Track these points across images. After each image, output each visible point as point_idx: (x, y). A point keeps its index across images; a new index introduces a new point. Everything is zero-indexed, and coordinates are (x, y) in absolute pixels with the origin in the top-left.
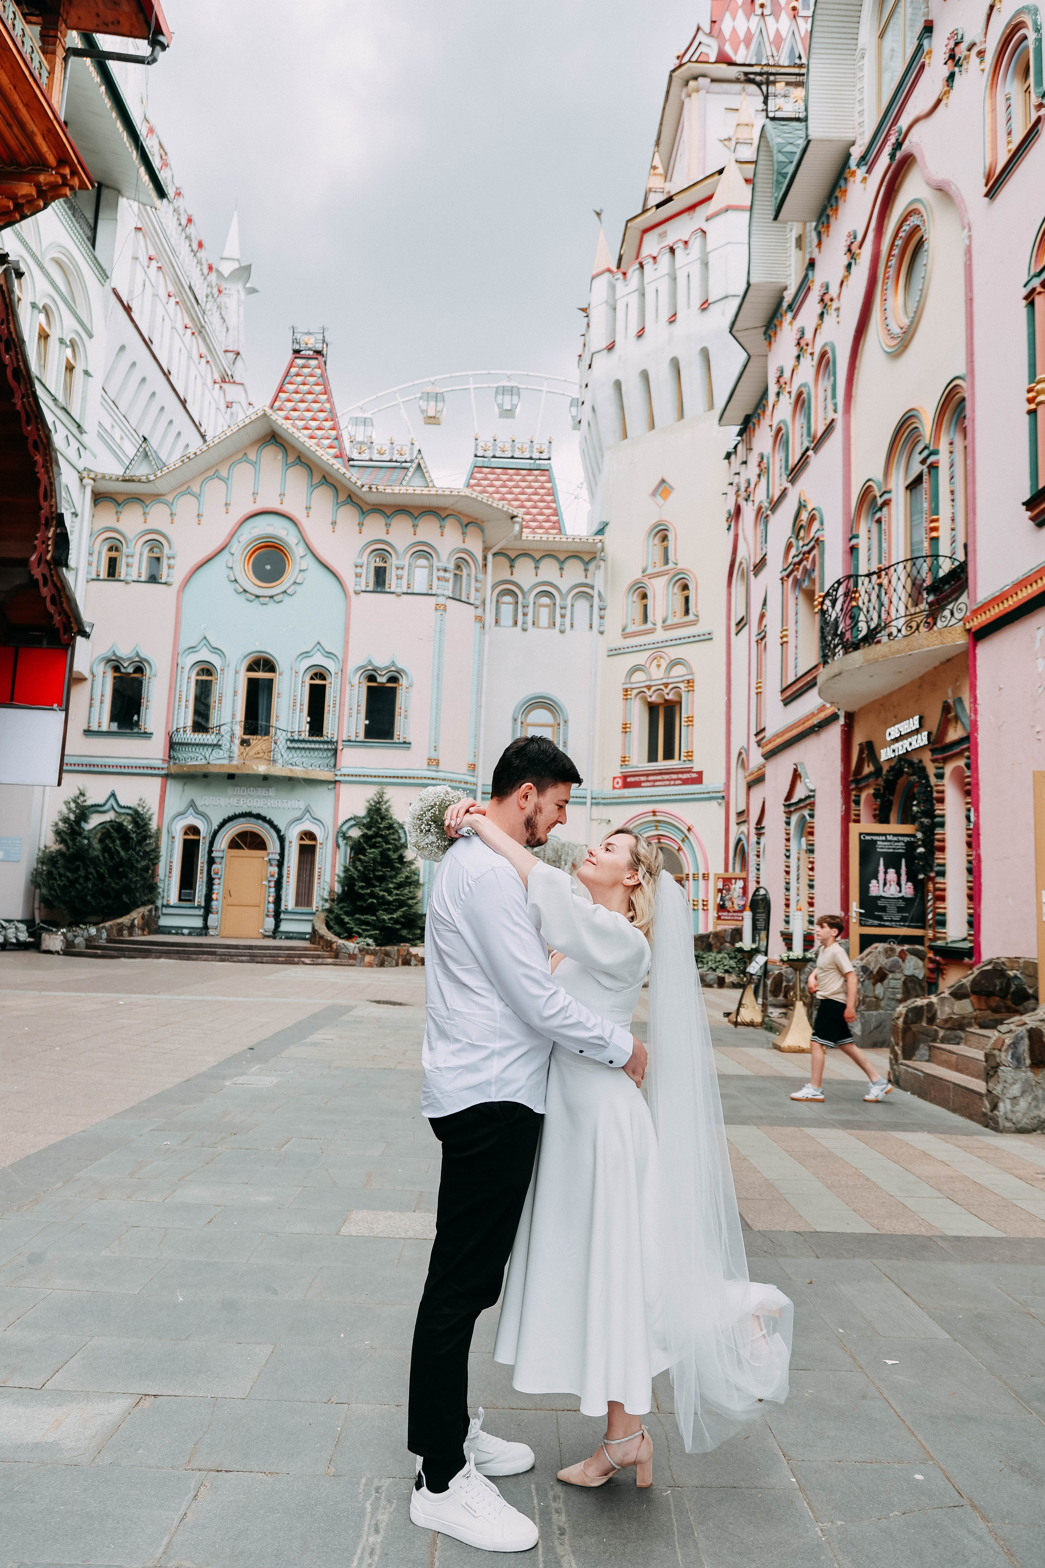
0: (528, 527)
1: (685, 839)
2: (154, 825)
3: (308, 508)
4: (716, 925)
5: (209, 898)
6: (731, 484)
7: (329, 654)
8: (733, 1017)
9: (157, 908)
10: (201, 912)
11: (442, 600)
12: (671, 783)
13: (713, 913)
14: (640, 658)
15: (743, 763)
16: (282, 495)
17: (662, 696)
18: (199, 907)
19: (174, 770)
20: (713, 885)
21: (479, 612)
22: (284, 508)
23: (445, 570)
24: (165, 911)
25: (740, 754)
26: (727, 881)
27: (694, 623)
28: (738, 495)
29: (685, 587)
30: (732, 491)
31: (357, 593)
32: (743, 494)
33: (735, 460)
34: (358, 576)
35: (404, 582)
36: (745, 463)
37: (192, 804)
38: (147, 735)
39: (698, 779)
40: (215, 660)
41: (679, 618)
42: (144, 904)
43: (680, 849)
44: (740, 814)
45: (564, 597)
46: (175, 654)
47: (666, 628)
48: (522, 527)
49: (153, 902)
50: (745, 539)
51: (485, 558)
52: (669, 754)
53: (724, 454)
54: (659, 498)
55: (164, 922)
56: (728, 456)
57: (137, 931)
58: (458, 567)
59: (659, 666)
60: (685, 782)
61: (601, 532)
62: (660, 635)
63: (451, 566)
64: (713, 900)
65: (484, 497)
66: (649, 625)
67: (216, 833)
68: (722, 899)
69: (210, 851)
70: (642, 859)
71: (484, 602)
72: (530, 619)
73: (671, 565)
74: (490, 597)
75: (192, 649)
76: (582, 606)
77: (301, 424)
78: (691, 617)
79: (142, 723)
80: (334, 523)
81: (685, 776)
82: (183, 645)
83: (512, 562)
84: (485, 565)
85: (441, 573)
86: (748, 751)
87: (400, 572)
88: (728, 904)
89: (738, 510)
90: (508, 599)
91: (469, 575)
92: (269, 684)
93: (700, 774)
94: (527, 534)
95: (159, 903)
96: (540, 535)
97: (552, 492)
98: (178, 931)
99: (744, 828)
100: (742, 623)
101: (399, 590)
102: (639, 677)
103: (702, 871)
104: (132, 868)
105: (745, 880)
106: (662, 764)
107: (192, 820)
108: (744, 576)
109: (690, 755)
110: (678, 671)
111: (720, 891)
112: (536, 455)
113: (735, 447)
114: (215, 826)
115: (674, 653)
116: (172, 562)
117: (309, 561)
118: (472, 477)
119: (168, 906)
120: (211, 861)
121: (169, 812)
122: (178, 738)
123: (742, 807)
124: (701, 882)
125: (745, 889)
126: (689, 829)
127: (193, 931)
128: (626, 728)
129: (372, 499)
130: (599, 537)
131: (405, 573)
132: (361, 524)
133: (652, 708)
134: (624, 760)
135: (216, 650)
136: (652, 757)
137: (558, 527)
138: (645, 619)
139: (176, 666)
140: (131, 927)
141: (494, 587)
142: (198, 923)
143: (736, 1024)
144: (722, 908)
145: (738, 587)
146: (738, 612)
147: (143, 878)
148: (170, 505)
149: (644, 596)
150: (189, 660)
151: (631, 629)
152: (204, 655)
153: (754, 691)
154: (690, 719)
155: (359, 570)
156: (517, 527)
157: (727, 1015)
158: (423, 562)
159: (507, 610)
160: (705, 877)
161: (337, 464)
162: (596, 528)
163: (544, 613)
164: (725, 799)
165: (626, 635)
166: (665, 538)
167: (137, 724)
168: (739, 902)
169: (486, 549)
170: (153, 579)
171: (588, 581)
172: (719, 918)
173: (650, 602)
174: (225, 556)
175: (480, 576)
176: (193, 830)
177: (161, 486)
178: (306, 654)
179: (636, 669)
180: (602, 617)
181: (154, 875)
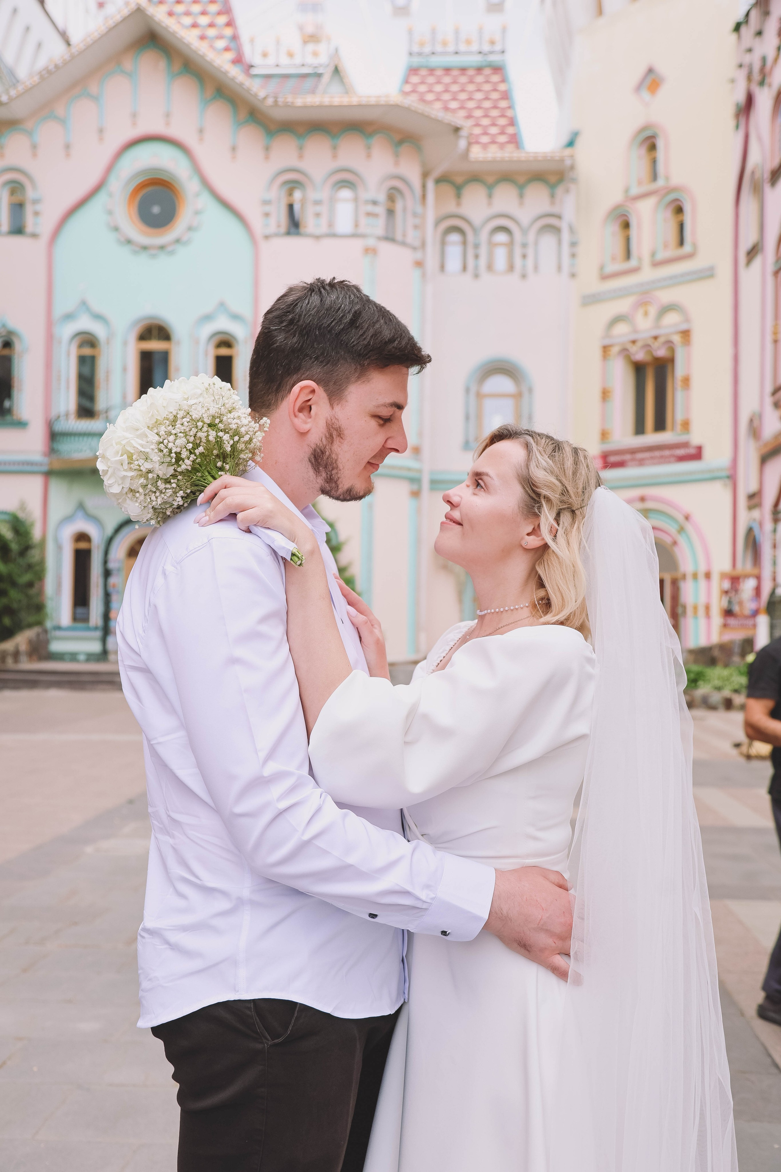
0: (477, 143)
1: (681, 530)
2: (36, 534)
3: (201, 131)
4: (721, 634)
5: (107, 617)
6: (741, 66)
7: (236, 317)
8: (744, 749)
9: (46, 631)
10: (99, 634)
11: (371, 242)
12: (664, 460)
13: (717, 619)
14: (623, 306)
15: (755, 431)
16: (168, 115)
17: (650, 352)
18: (96, 628)
19: (57, 466)
20: (717, 585)
21: (418, 255)
22: (172, 132)
23: (375, 203)
24: (58, 633)
25: (751, 421)
26: (735, 580)
27: (690, 256)
28: (749, 78)
29: (679, 210)
30: (741, 76)
31: (267, 237)
32: (756, 76)
33: (747, 32)
34: (267, 215)
35: (324, 221)
36: (759, 33)
37: (81, 506)
38: (21, 424)
39: (697, 455)
40: (99, 330)
41: (672, 252)
42: (30, 626)
43: (675, 543)
44: (751, 497)
45: (525, 232)
46: (50, 324)
47: (656, 264)
48: (470, 144)
49: (40, 623)
50: (760, 139)
51: (424, 187)
52: (660, 425)
53: (732, 25)
54: (646, 95)
55: (56, 647)
56: (737, 28)
57: (24, 658)
58: (391, 198)
59: (646, 314)
60: (682, 459)
61: (571, 144)
62: (648, 274)
63: (382, 197)
64: (717, 604)
65: (420, 107)
66: (633, 263)
67: (110, 541)
68: (730, 602)
69: (105, 562)
70: (544, 492)
71: (423, 245)
72: (483, 262)
73: (661, 182)
74: (431, 234)
75: (69, 317)
76: (548, 242)
77: (187, 21)
78: (687, 248)
79: (15, 408)
80: (234, 149)
81: (681, 452)
82: (59, 310)
83: (458, 189)
84: (424, 197)
85: (370, 208)
86: (760, 416)
87: (318, 209)
88: (736, 609)
89: (750, 100)
90: (455, 237)
91: (405, 209)
92: (165, 356)
93: (700, 449)
94: (477, 153)
95: (49, 624)
96: (493, 153)
97: (506, 96)
98: (73, 657)
99: (756, 514)
100: (753, 252)
101: (318, 232)
102: (622, 330)
103: (702, 569)
104: (14, 584)
105: (758, 578)
106: (652, 438)
107: (82, 525)
108: (758, 190)
109: (686, 425)
110: (671, 319)
111: (726, 592)
112: (486, 48)
113: (747, 15)
114: (110, 530)
115: (665, 297)
116: (38, 207)
117: (205, 201)
118: (406, 81)
119: (58, 628)
120: (107, 573)
121: (55, 516)
122: (61, 426)
123: (753, 487)
124: (702, 582)
125: (758, 590)
126: (687, 518)
127: (91, 657)
128: (605, 395)
129: (279, 114)
130: (568, 152)
131: (323, 209)
132: (267, 149)
133: (639, 369)
134: (604, 435)
135: (98, 317)
136: (640, 429)
137: (515, 140)
138: (628, 254)
139: (50, 338)
140: (16, 655)
141: (437, 223)
142: (95, 647)
143: (749, 757)
144: (728, 613)
145: (749, 203)
146: (748, 240)
147: (28, 596)
148: (29, 133)
149: (626, 225)
150: (67, 331)
151: (611, 268)
152: (85, 323)
153: (769, 338)
154: (686, 381)
155: (267, 209)
156: (462, 144)
157: (737, 745)
158: (346, 194)
159: (454, 252)
160: (708, 576)
161: (235, 73)
162: (564, 139)
163: (501, 256)
164: (732, 478)
165: (605, 277)
166: (653, 147)
167: (9, 411)
168: (750, 606)
169: (425, 175)
170: (18, 230)
171: (555, 210)
172: (725, 626)
173: (633, 231)
174: (101, 199)
175: (419, 209)
176: (82, 537)
177: (18, 110)
178: (208, 318)
179: (617, 319)
180: (573, 255)
181: (41, 592)
